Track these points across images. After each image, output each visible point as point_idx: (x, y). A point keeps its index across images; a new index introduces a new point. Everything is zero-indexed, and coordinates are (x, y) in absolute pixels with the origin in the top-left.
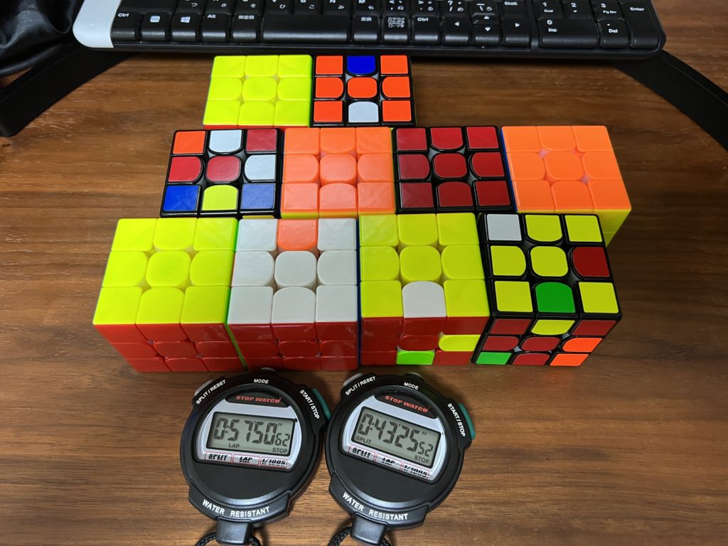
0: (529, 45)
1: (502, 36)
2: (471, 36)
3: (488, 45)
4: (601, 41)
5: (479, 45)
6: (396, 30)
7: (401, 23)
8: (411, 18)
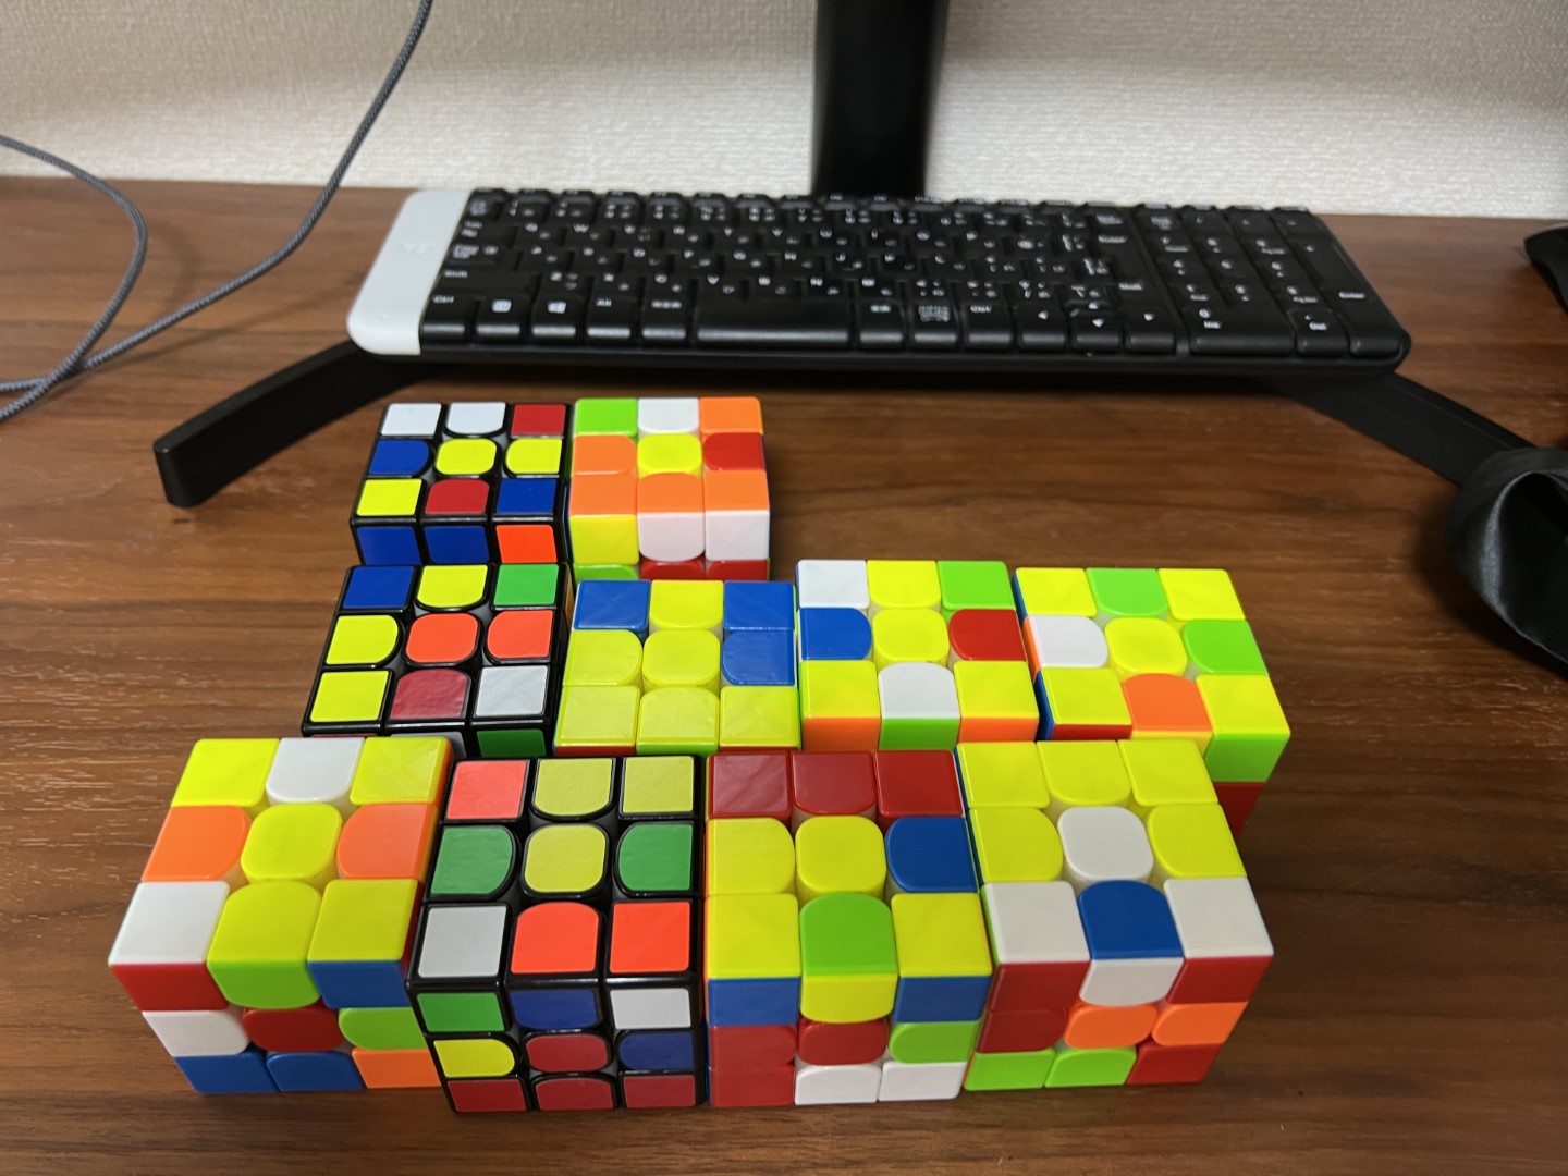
0: (1173, 351)
1: (1124, 335)
2: (1070, 334)
3: (1099, 350)
4: (1300, 343)
5: (1082, 350)
6: (935, 326)
7: (943, 314)
8: (959, 309)
